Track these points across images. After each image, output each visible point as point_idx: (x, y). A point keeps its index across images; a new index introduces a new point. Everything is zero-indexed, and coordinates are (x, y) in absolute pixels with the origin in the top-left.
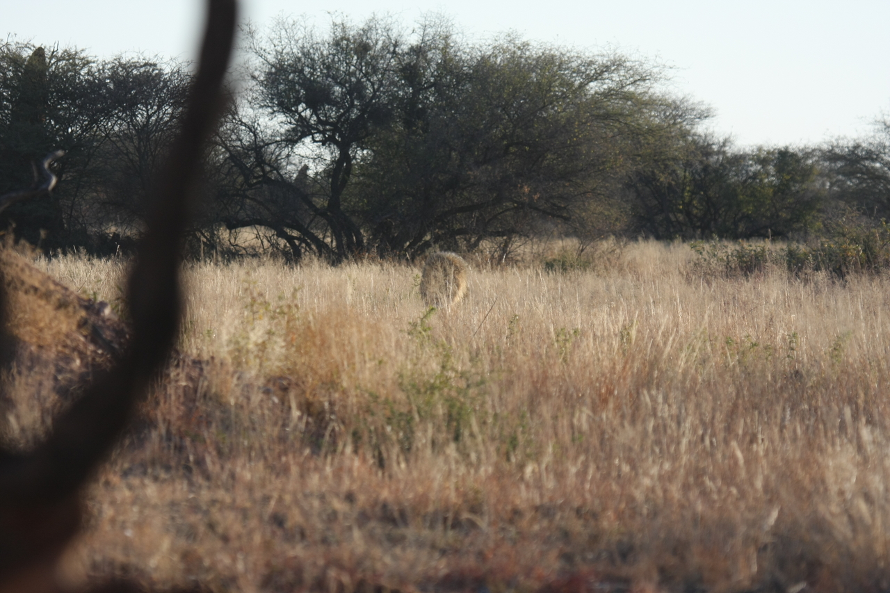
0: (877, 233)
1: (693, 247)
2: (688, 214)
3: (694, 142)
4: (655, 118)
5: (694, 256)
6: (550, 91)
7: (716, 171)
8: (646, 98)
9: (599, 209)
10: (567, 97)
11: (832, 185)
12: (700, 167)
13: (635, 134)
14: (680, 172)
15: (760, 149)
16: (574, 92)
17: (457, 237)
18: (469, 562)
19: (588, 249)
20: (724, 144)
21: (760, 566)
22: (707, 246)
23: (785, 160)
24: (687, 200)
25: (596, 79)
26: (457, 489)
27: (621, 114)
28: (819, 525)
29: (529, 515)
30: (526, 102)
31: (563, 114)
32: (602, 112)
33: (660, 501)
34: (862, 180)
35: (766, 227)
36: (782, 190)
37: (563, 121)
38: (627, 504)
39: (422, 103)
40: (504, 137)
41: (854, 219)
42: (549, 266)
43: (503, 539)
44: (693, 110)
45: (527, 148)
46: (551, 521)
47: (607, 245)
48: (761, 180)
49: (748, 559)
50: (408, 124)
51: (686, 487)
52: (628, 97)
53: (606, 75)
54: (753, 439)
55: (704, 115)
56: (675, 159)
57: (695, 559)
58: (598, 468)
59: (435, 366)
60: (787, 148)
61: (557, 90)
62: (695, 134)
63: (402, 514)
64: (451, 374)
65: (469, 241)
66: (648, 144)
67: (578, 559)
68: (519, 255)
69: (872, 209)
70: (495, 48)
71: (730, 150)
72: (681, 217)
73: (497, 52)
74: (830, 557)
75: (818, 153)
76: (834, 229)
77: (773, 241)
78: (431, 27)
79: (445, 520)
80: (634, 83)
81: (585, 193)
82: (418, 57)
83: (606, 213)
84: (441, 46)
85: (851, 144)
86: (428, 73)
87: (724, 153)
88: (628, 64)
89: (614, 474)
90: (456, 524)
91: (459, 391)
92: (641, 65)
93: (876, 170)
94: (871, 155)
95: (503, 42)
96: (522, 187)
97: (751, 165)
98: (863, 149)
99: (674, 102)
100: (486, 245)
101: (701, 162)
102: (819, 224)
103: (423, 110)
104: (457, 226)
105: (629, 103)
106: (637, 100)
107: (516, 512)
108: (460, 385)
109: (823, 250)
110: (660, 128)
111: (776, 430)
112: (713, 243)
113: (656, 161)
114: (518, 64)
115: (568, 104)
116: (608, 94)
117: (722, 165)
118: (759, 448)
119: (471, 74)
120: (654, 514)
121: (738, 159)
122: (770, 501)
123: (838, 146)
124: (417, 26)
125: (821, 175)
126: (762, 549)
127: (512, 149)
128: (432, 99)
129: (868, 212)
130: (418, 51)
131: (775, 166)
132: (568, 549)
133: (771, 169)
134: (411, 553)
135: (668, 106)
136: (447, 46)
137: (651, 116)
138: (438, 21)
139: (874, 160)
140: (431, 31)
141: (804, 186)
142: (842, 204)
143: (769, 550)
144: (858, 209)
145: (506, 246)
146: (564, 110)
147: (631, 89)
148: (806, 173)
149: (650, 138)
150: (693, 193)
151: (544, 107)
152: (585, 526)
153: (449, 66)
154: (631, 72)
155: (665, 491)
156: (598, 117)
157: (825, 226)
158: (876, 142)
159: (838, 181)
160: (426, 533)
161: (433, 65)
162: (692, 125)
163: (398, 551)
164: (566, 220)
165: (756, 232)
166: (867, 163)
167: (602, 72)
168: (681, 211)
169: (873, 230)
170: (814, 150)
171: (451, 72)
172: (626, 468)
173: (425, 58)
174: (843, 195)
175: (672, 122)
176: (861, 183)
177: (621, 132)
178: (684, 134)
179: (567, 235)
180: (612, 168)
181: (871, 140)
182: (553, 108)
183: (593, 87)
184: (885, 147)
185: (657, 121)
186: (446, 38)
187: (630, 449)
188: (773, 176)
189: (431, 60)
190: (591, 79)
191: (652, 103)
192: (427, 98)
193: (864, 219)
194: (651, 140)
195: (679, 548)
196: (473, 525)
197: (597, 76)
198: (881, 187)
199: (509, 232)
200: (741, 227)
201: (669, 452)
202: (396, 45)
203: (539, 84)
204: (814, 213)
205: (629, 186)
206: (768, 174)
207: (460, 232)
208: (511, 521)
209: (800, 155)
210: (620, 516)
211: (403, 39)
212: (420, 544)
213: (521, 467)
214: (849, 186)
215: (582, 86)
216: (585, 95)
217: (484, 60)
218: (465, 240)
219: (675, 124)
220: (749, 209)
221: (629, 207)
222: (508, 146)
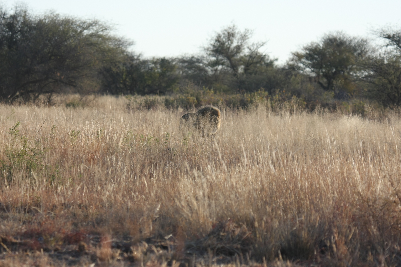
0: (202, 92)
1: (127, 98)
2: (124, 84)
3: (127, 55)
4: (111, 45)
5: (127, 101)
6: (68, 34)
7: (136, 67)
8: (107, 37)
9: (88, 82)
10: (75, 36)
11: (183, 72)
12: (129, 65)
13: (103, 52)
14: (121, 67)
15: (154, 58)
16: (78, 34)
17: (30, 94)
18: (35, 226)
19: (84, 99)
20: (139, 56)
21: (153, 227)
22: (132, 98)
23: (164, 63)
24: (124, 78)
25: (87, 29)
26: (30, 197)
27: (97, 44)
28: (177, 211)
29: (59, 207)
30: (58, 38)
31: (73, 43)
32: (89, 42)
33: (113, 201)
34: (195, 71)
35: (156, 90)
36: (162, 74)
37: (73, 46)
38: (100, 202)
39: (15, 38)
40: (49, 52)
41: (192, 86)
42: (68, 105)
43: (48, 217)
44: (126, 42)
45: (59, 57)
46: (68, 210)
47: (91, 97)
48: (154, 71)
49: (149, 225)
50: (10, 47)
51: (123, 196)
52: (100, 36)
53: (91, 27)
54: (151, 176)
55: (131, 44)
56: (119, 62)
57: (127, 225)
58: (88, 188)
59: (21, 147)
60: (164, 58)
61: (71, 34)
62: (127, 52)
63: (7, 207)
64: (27, 150)
65: (35, 95)
66: (108, 56)
67: (79, 225)
68: (55, 101)
69: (199, 83)
70: (45, 16)
71: (142, 58)
72: (122, 86)
73: (46, 18)
74: (183, 224)
75: (177, 60)
76: (184, 90)
77: (160, 95)
78: (19, 7)
79: (25, 209)
80: (102, 31)
81: (83, 75)
82: (14, 20)
83: (91, 84)
84: (23, 15)
85: (190, 56)
86: (17, 26)
87: (139, 59)
88: (100, 23)
89: (95, 190)
90: (30, 211)
91: (31, 156)
92: (105, 23)
93: (200, 66)
94: (198, 61)
95: (48, 13)
96: (57, 73)
97: (150, 65)
98: (195, 58)
99: (118, 38)
100: (42, 97)
101: (130, 63)
102: (178, 89)
103: (16, 41)
104: (30, 89)
105: (100, 39)
106: (104, 38)
107: (54, 206)
108: (31, 154)
109: (180, 99)
110: (113, 49)
111: (161, 172)
112: (135, 96)
113: (111, 63)
114: (55, 23)
115: (75, 39)
116: (92, 35)
117: (138, 64)
118: (154, 180)
119: (35, 27)
120: (111, 206)
121: (145, 62)
122: (158, 201)
123: (185, 57)
124: (13, 7)
125: (179, 68)
126: (154, 221)
127: (53, 58)
128: (19, 37)
129: (198, 84)
130: (14, 17)
131: (160, 65)
132: (76, 221)
133: (158, 66)
134: (11, 223)
135: (116, 40)
136: (25, 15)
137: (109, 44)
138: (22, 5)
139: (200, 63)
140: (19, 9)
141: (172, 73)
142: (187, 80)
143: (157, 221)
144: (194, 83)
145: (50, 97)
146: (74, 42)
147: (101, 33)
148: (172, 68)
149: (109, 53)
150: (126, 76)
151: (66, 41)
152: (83, 212)
153: (26, 23)
154: (101, 26)
155: (115, 197)
156: (88, 44)
157: (180, 89)
158: (200, 55)
159: (185, 71)
160: (17, 214)
161: (20, 23)
162: (126, 48)
163: (5, 222)
164: (75, 86)
165: (152, 92)
166: (197, 64)
167: (89, 26)
168: (122, 83)
169: (200, 91)
170: (176, 59)
171: (27, 26)
172: (99, 188)
173: (16, 20)
174: (188, 77)
175: (118, 47)
176: (194, 72)
177: (97, 51)
178: (123, 52)
179: (75, 93)
180: (93, 65)
181: (198, 55)
182: (69, 41)
183: (86, 32)
184: (204, 57)
185: (112, 46)
186: (25, 12)
187: (101, 180)
188: (159, 69)
189: (19, 21)
190: (84, 29)
191: (109, 39)
192: (17, 36)
193: (196, 87)
194: (110, 54)
195: (121, 221)
196: (37, 211)
197: (87, 28)
198: (203, 73)
199: (51, 92)
200: (146, 90)
201: (117, 181)
202: (4, 15)
203: (63, 31)
204: (176, 84)
205: (100, 73)
206: (157, 68)
207: (32, 91)
208: (52, 210)
209: (170, 60)
210: (97, 207)
211: (7, 12)
212: (15, 219)
213: (56, 187)
214: (190, 73)
215: (81, 32)
216: (83, 35)
217: (41, 21)
218: (33, 94)
219: (119, 47)
220: (149, 82)
221: (100, 81)
222: (51, 56)
